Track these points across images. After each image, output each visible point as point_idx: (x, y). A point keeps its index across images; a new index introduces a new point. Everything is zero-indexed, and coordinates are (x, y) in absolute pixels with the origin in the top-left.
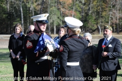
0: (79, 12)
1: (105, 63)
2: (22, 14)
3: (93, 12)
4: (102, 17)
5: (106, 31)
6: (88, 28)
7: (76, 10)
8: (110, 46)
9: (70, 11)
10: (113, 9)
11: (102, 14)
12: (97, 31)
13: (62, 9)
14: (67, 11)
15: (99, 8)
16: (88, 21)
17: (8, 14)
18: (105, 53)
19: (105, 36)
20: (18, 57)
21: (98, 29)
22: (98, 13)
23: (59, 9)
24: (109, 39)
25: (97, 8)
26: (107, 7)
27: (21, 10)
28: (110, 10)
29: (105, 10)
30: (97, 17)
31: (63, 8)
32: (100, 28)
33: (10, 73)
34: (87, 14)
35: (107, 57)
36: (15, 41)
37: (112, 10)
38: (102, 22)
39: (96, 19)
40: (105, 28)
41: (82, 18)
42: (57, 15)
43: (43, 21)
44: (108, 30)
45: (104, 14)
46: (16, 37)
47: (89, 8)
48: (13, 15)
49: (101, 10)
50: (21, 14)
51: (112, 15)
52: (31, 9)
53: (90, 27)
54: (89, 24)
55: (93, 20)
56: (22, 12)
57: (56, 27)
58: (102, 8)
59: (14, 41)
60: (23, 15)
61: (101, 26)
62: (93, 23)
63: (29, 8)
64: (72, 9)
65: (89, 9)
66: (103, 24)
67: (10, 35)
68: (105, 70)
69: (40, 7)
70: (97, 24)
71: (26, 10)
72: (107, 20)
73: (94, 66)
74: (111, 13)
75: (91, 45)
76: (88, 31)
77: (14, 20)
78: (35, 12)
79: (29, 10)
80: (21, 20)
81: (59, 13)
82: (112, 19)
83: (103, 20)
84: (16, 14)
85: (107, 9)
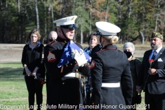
0: (115, 13)
1: (152, 83)
2: (38, 16)
3: (134, 14)
4: (146, 20)
5: (155, 40)
6: (127, 35)
7: (111, 11)
8: (160, 60)
9: (103, 13)
10: (161, 10)
11: (145, 17)
12: (138, 39)
13: (91, 10)
14: (99, 12)
15: (141, 8)
16: (127, 26)
17: (18, 16)
18: (153, 70)
19: (153, 47)
20: (35, 74)
21: (140, 37)
22: (140, 15)
23: (87, 10)
24: (158, 51)
25: (139, 8)
26: (153, 7)
27: (37, 10)
28: (157, 11)
29: (150, 12)
30: (139, 20)
31: (93, 8)
32: (142, 35)
33: (23, 96)
34: (125, 17)
35: (156, 75)
36: (31, 52)
37: (159, 11)
38: (146, 28)
39: (137, 24)
40: (153, 36)
41: (119, 22)
42: (84, 18)
43: (70, 25)
44: (157, 38)
45: (149, 16)
46: (32, 47)
47: (129, 8)
48: (26, 17)
49: (144, 11)
50: (36, 16)
51: (159, 18)
52: (49, 9)
53: (130, 34)
54: (127, 30)
55: (133, 25)
56: (37, 13)
57: (84, 33)
58: (146, 9)
59: (29, 53)
60: (39, 18)
61: (144, 33)
62: (133, 29)
63: (48, 8)
64: (106, 9)
65: (128, 10)
66: (148, 30)
67: (24, 45)
68: (153, 93)
69: (61, 6)
70: (139, 30)
71: (44, 10)
72: (152, 25)
73: (138, 88)
74: (158, 15)
75: (134, 59)
76: (126, 39)
77: (27, 24)
78: (55, 13)
79: (48, 11)
80: (36, 24)
81: (88, 15)
82: (159, 23)
83: (147, 25)
84: (30, 15)
85: (153, 9)
